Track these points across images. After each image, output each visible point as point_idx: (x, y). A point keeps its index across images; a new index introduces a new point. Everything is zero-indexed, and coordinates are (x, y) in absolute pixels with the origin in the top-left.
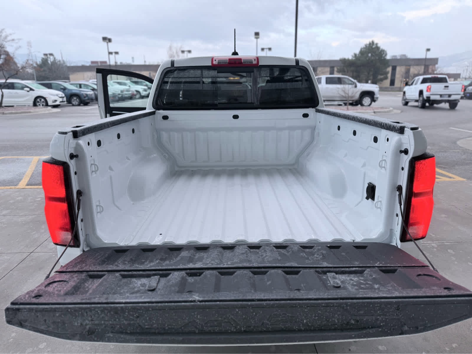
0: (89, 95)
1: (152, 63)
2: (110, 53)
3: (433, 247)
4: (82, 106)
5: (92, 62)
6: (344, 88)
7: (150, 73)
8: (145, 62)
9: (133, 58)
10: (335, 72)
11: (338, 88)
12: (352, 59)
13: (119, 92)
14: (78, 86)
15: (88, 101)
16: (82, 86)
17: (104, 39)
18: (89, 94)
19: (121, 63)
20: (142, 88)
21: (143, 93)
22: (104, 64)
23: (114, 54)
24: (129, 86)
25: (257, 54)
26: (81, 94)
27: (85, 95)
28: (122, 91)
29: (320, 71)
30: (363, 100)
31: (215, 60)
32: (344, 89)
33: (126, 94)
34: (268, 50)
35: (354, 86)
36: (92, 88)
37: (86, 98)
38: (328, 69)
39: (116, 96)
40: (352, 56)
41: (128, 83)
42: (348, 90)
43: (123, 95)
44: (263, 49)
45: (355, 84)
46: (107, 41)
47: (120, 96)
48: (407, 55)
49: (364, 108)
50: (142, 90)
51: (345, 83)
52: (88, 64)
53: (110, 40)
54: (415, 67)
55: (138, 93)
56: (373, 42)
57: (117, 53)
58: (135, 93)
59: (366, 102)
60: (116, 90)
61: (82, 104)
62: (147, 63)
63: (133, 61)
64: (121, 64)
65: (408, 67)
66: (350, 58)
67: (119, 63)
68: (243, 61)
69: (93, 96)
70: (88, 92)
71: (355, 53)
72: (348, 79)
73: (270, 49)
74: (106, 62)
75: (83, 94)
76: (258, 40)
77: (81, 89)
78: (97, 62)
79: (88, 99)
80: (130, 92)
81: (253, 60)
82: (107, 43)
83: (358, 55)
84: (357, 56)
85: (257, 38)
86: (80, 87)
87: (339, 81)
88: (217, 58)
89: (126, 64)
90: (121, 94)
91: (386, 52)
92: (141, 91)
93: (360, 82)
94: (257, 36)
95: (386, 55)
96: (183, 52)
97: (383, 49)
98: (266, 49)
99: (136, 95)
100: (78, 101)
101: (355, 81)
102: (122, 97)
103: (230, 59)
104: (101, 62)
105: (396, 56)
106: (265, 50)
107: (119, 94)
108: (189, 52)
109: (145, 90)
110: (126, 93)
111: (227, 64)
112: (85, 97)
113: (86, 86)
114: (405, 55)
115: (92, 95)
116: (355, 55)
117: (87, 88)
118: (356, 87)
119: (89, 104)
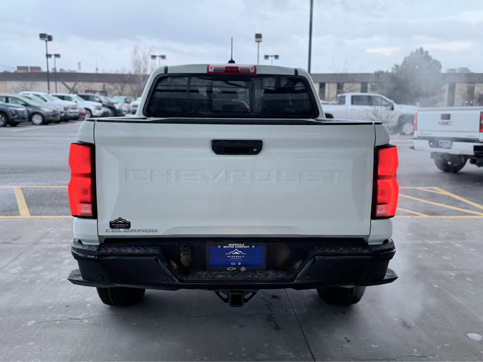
0: (20, 113)
1: (107, 72)
2: (48, 56)
3: (451, 276)
4: (9, 127)
5: (19, 68)
6: (376, 110)
7: (104, 86)
8: (97, 69)
9: (79, 63)
10: (368, 90)
11: (368, 110)
12: (392, 72)
13: (62, 110)
14: (4, 99)
15: (17, 120)
16: (10, 99)
17: (42, 36)
18: (20, 111)
19: (61, 70)
20: (93, 106)
21: (95, 112)
22: (35, 71)
23: (53, 57)
24: (76, 102)
25: (258, 62)
26: (8, 110)
27: (14, 113)
28: (66, 109)
29: (347, 89)
30: (404, 126)
31: (211, 68)
32: (375, 112)
33: (71, 113)
34: (273, 58)
35: (389, 107)
36: (23, 103)
37: (16, 116)
38: (359, 86)
39: (58, 114)
40: (393, 68)
41: (74, 98)
42: (381, 113)
43: (67, 113)
44: (267, 57)
45: (391, 105)
46: (47, 39)
47: (63, 115)
48: (469, 69)
49: (404, 137)
50: (94, 107)
51: (377, 104)
52: (13, 71)
53: (50, 38)
54: (480, 85)
55: (88, 112)
56: (421, 49)
57: (57, 56)
58: (84, 111)
59: (407, 130)
60: (57, 107)
61: (8, 125)
62: (100, 72)
63: (80, 68)
64: (61, 72)
65: (472, 85)
66: (390, 71)
67: (58, 70)
68: (239, 69)
69: (26, 114)
70: (18, 107)
71: (397, 64)
72: (382, 98)
73: (277, 57)
74: (39, 68)
75: (11, 111)
76: (260, 43)
77: (8, 104)
78: (26, 68)
79: (19, 118)
80: (77, 111)
81: (251, 69)
82: (46, 41)
83: (401, 66)
84: (400, 68)
85: (258, 42)
86: (7, 101)
87: (370, 101)
88: (213, 66)
89: (68, 71)
90: (64, 113)
91: (440, 63)
92: (92, 108)
93: (398, 102)
94: (258, 40)
95: (440, 67)
96: (154, 57)
97: (436, 59)
98: (272, 56)
99: (84, 115)
100: (4, 120)
101: (392, 101)
102: (66, 116)
103: (227, 68)
104: (32, 68)
105: (454, 70)
106: (270, 58)
107: (62, 113)
108: (163, 57)
109: (99, 109)
110: (72, 111)
111: (223, 72)
112: (13, 115)
113: (15, 99)
114: (466, 69)
115: (23, 112)
116: (397, 66)
117: (17, 103)
118: (392, 109)
119: (18, 125)
